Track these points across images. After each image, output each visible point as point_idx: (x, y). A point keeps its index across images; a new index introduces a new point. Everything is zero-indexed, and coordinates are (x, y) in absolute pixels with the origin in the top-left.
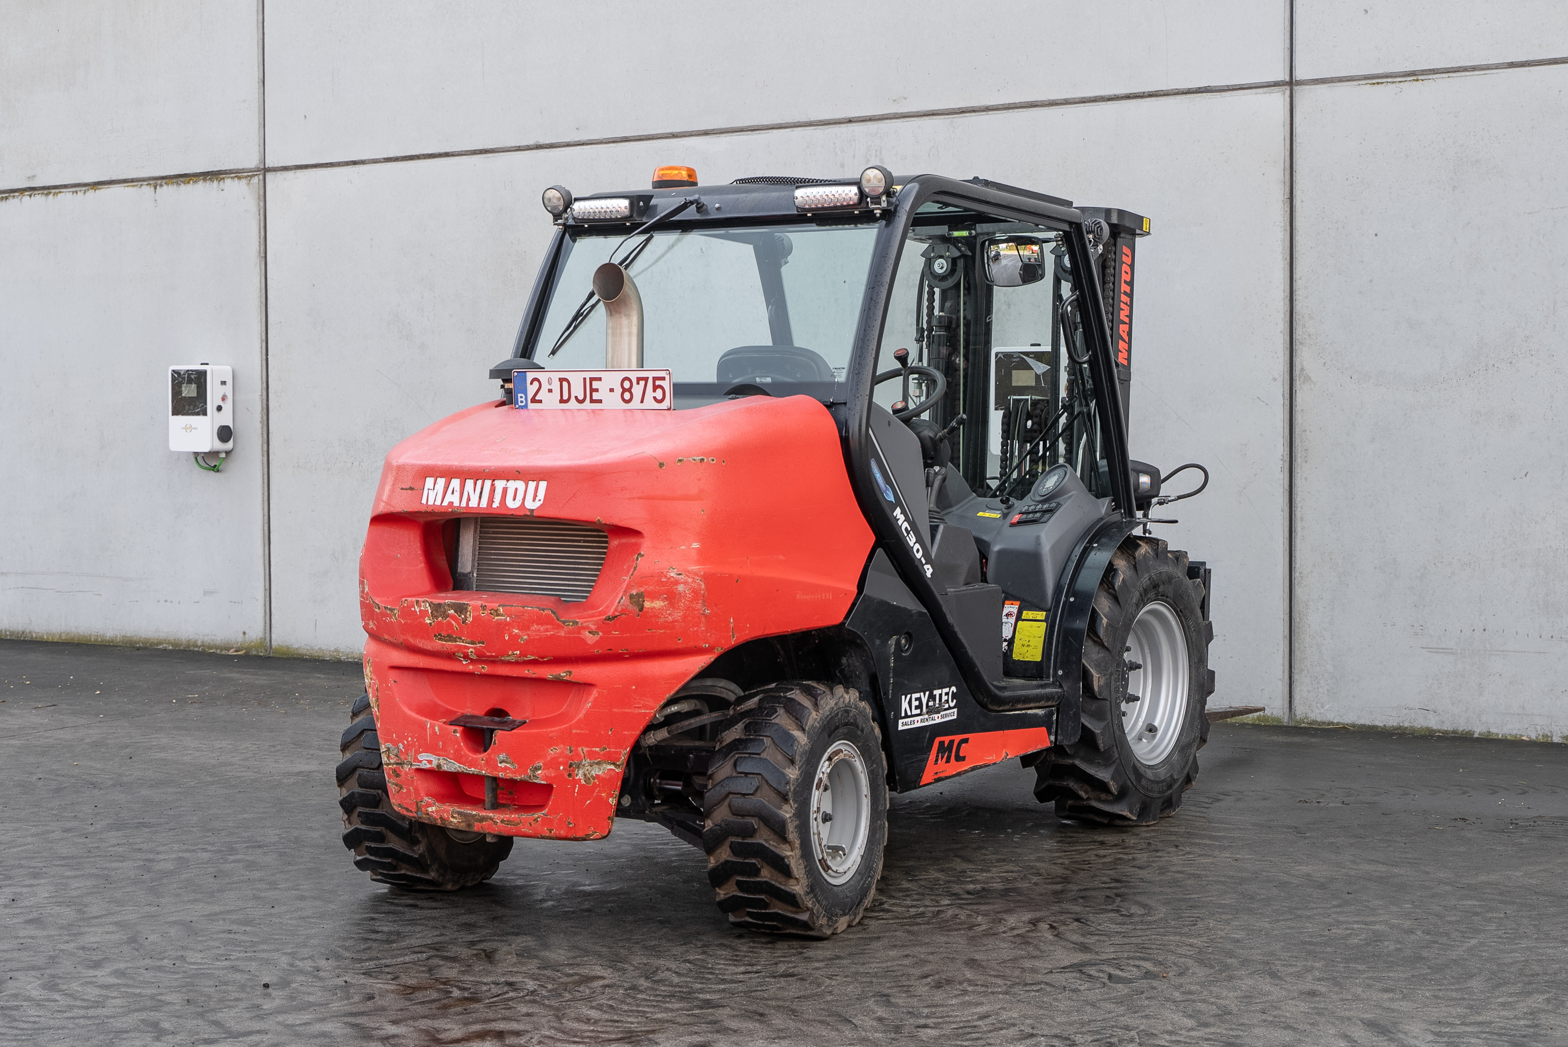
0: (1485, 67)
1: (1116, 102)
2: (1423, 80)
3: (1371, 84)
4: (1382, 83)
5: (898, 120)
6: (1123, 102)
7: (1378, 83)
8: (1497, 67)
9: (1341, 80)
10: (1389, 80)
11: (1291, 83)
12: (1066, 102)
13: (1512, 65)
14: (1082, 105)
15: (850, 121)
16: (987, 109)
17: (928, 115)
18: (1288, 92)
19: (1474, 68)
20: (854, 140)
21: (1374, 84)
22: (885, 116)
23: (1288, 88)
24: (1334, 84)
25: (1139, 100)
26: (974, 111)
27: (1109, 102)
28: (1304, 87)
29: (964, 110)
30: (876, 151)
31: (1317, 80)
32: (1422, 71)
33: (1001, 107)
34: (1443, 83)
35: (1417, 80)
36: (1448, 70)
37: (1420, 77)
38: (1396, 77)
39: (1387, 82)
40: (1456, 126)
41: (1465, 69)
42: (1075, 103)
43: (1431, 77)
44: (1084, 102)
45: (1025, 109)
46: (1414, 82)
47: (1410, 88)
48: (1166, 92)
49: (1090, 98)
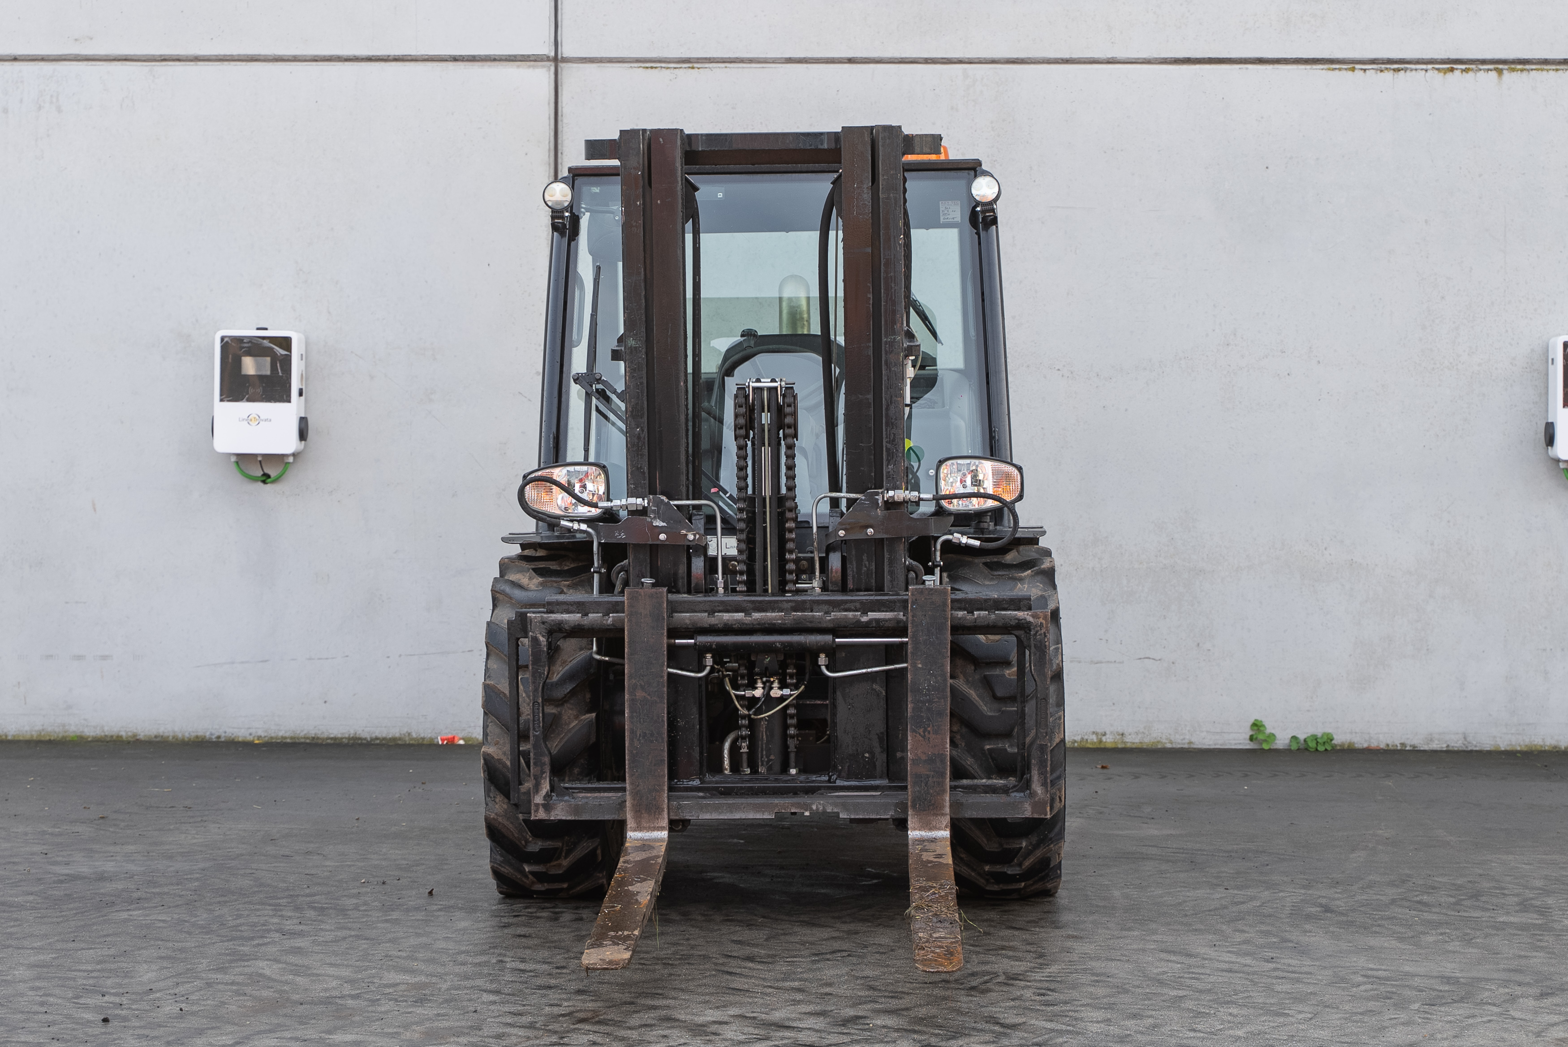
0: (762, 60)
1: (356, 63)
2: (699, 68)
3: (644, 68)
4: (656, 68)
5: (80, 63)
6: (363, 64)
7: (652, 68)
8: (774, 61)
9: (611, 60)
10: (663, 65)
11: (557, 60)
12: (295, 59)
13: (790, 60)
14: (314, 63)
15: (15, 59)
16: (197, 59)
17: (119, 60)
18: (553, 69)
19: (751, 61)
20: (22, 82)
21: (647, 68)
22: (63, 57)
23: (553, 64)
24: (603, 65)
25: (383, 64)
26: (179, 60)
27: (346, 63)
28: (570, 65)
29: (167, 58)
30: (52, 96)
31: (585, 58)
32: (698, 59)
33: (214, 58)
34: (719, 72)
35: (693, 68)
36: (725, 60)
37: (696, 65)
38: (669, 62)
39: (661, 67)
40: (733, 118)
41: (742, 61)
42: (306, 61)
43: (707, 65)
44: (316, 61)
45: (244, 63)
46: (690, 70)
47: (685, 75)
48: (414, 58)
49: (325, 56)
